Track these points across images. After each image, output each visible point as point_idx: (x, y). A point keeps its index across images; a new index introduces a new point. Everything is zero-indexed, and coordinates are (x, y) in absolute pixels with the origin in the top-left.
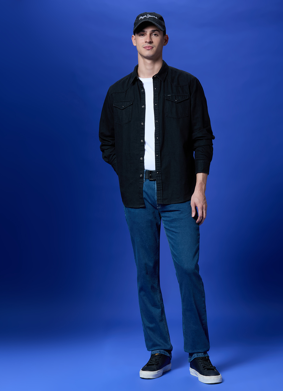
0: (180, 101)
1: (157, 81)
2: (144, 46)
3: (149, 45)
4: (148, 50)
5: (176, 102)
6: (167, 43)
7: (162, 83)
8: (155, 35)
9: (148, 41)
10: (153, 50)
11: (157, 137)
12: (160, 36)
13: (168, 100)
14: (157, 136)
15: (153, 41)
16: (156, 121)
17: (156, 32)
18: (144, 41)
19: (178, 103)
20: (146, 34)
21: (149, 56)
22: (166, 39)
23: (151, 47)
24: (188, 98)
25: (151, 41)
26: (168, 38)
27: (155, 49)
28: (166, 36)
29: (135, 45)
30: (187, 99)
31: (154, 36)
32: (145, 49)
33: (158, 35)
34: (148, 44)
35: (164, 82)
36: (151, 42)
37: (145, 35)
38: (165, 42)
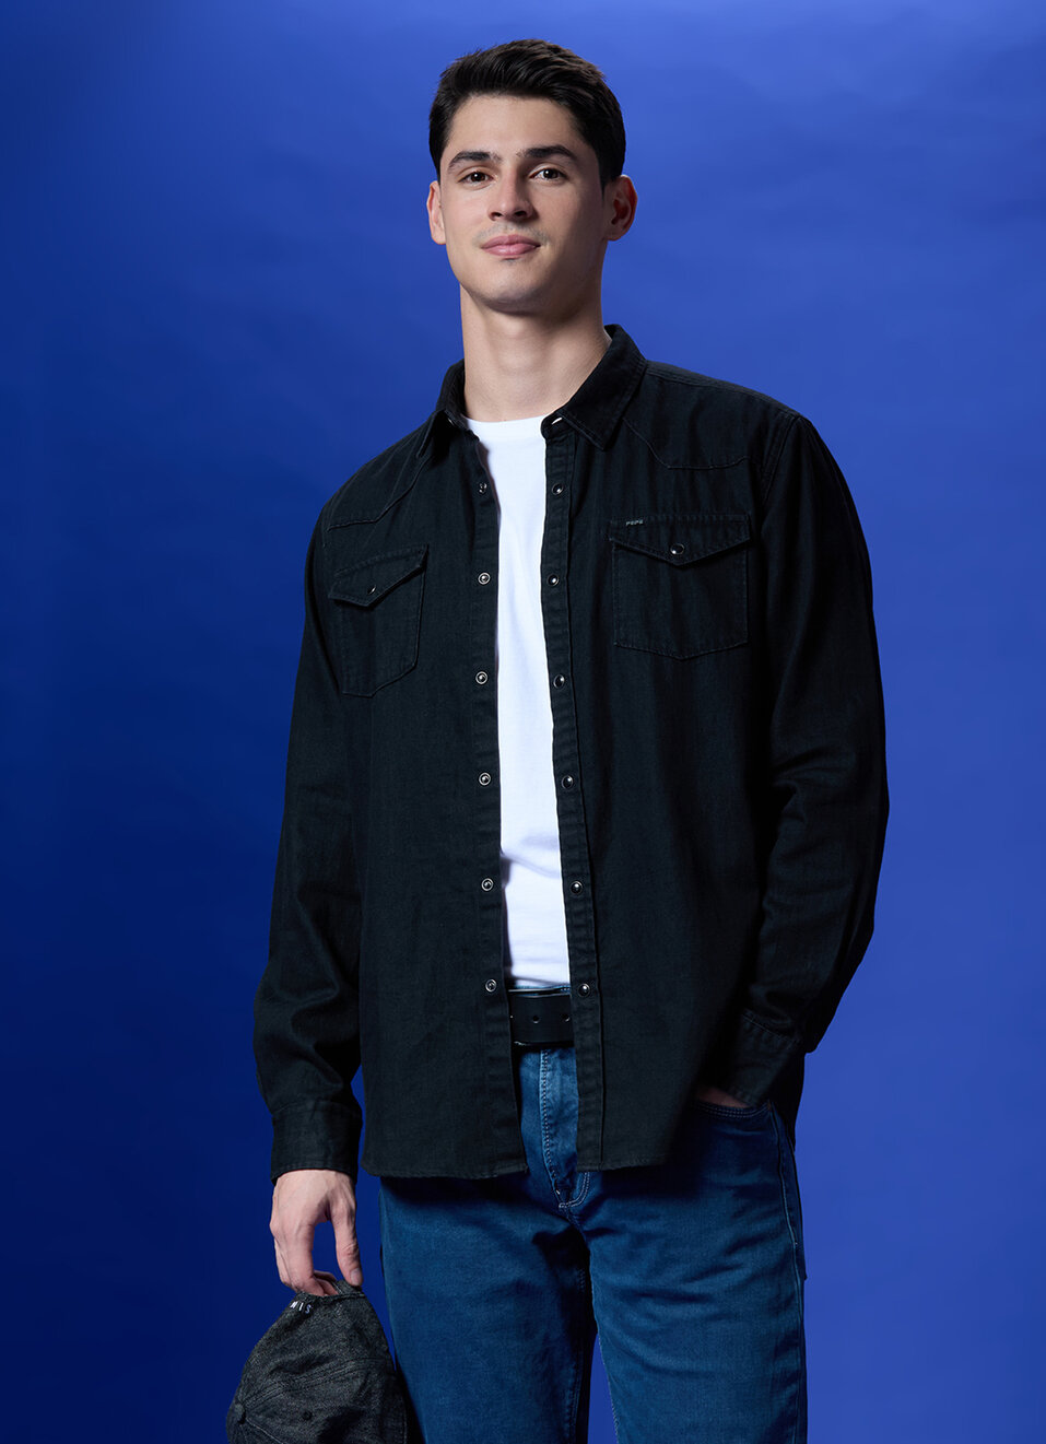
0: (696, 558)
1: (572, 449)
2: (486, 239)
3: (513, 230)
4: (509, 259)
5: (674, 561)
6: (626, 226)
7: (599, 458)
8: (551, 174)
9: (505, 206)
10: (536, 260)
11: (567, 773)
12: (578, 181)
13: (629, 550)
14: (568, 764)
15: (538, 207)
16: (558, 682)
17: (556, 158)
18: (483, 211)
19: (683, 568)
20: (498, 171)
21: (511, 294)
22: (622, 201)
23: (524, 241)
24: (745, 538)
25: (524, 206)
26: (632, 198)
27: (546, 252)
28: (620, 187)
29: (438, 236)
30: (738, 542)
31: (546, 181)
32: (492, 257)
33: (565, 177)
34: (510, 225)
35: (609, 446)
36: (524, 215)
37: (491, 178)
38: (614, 222)
